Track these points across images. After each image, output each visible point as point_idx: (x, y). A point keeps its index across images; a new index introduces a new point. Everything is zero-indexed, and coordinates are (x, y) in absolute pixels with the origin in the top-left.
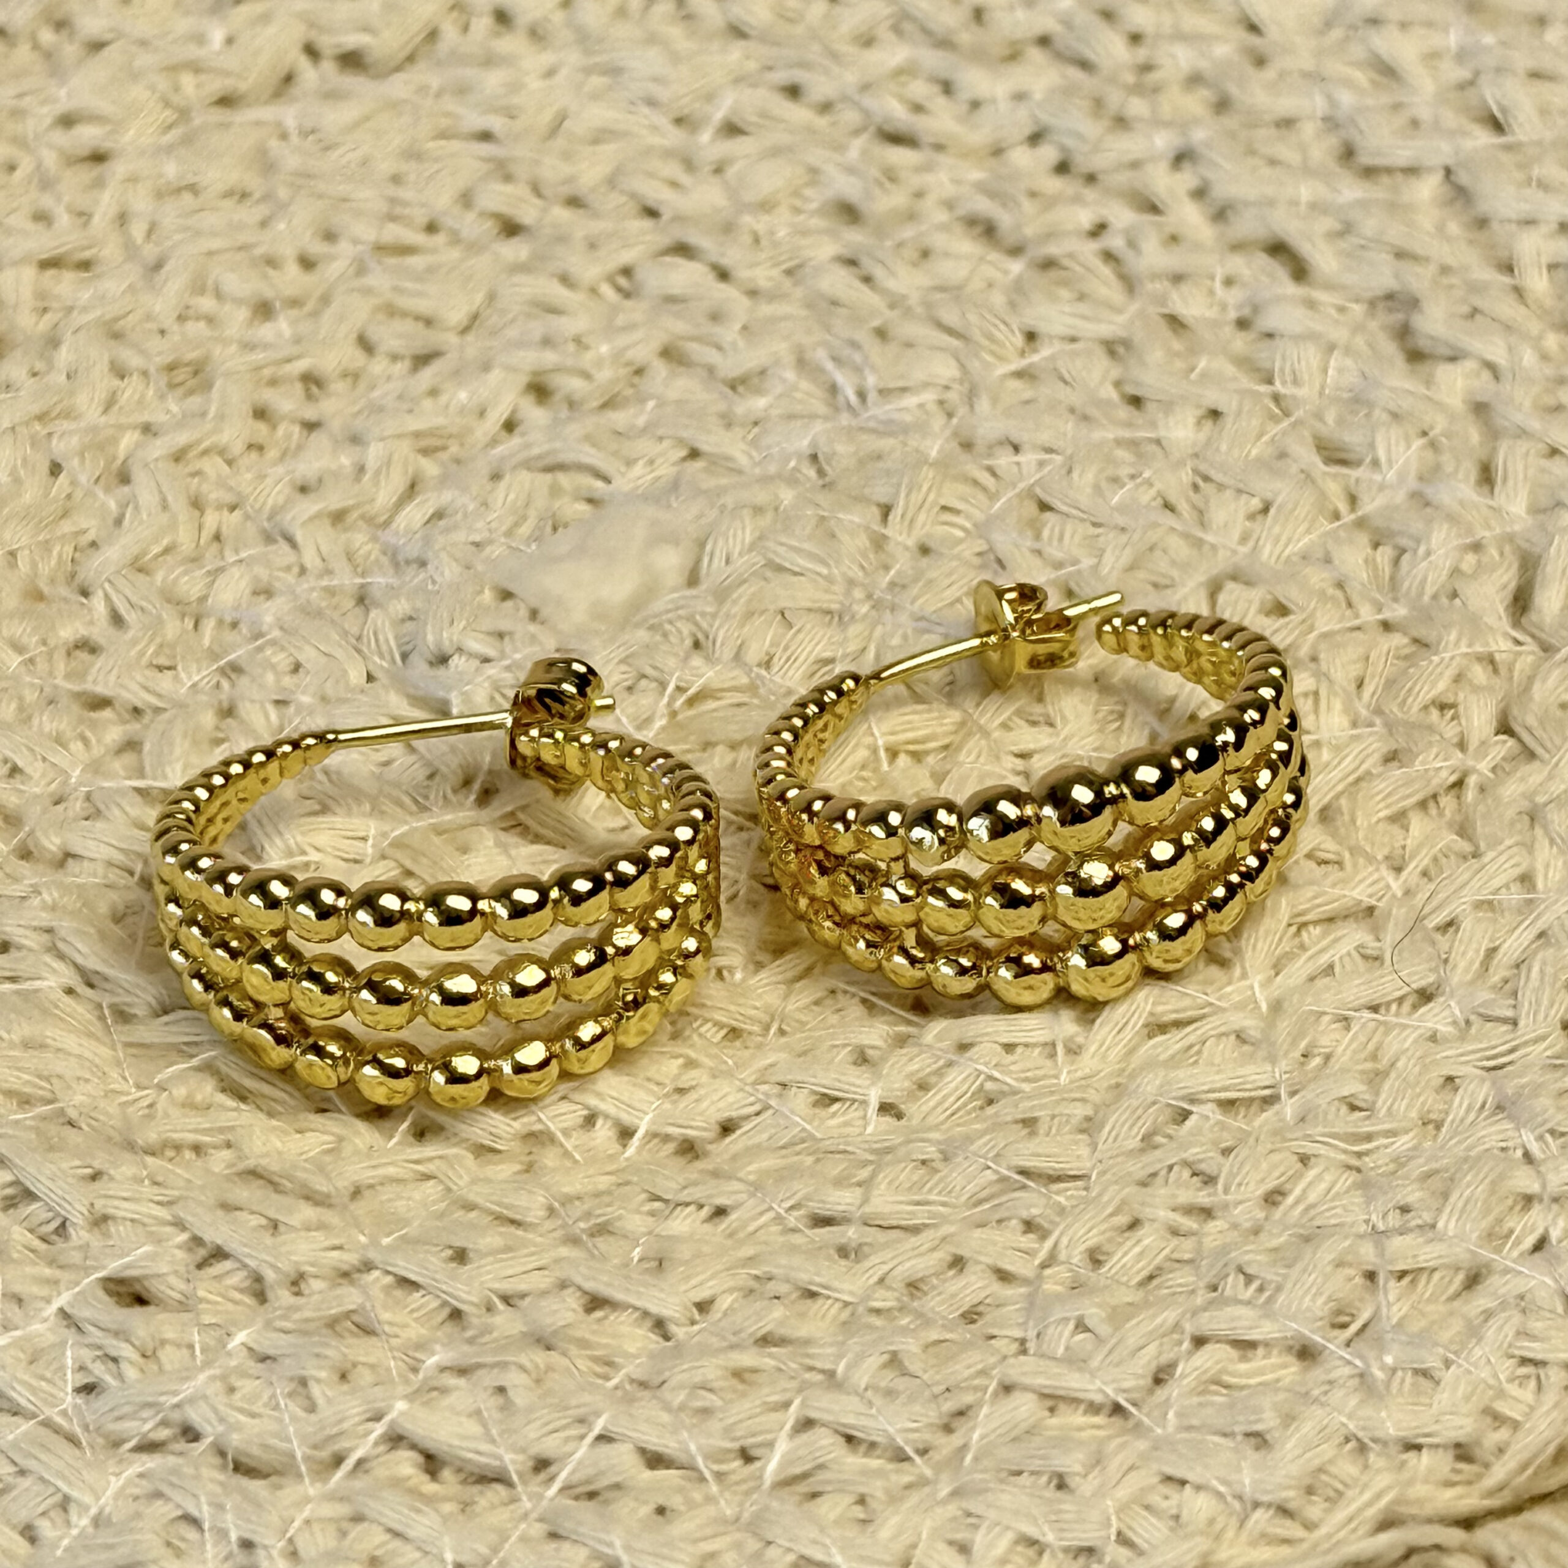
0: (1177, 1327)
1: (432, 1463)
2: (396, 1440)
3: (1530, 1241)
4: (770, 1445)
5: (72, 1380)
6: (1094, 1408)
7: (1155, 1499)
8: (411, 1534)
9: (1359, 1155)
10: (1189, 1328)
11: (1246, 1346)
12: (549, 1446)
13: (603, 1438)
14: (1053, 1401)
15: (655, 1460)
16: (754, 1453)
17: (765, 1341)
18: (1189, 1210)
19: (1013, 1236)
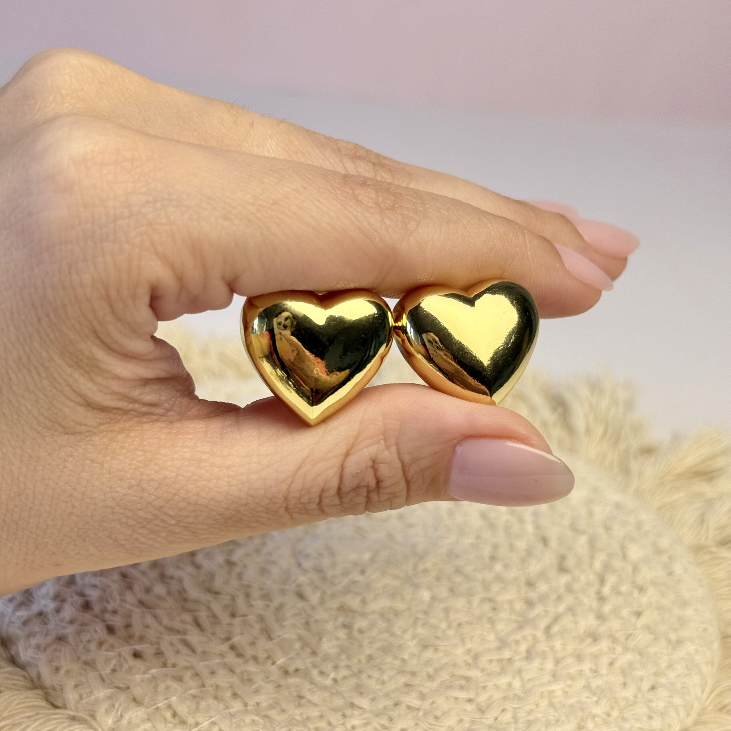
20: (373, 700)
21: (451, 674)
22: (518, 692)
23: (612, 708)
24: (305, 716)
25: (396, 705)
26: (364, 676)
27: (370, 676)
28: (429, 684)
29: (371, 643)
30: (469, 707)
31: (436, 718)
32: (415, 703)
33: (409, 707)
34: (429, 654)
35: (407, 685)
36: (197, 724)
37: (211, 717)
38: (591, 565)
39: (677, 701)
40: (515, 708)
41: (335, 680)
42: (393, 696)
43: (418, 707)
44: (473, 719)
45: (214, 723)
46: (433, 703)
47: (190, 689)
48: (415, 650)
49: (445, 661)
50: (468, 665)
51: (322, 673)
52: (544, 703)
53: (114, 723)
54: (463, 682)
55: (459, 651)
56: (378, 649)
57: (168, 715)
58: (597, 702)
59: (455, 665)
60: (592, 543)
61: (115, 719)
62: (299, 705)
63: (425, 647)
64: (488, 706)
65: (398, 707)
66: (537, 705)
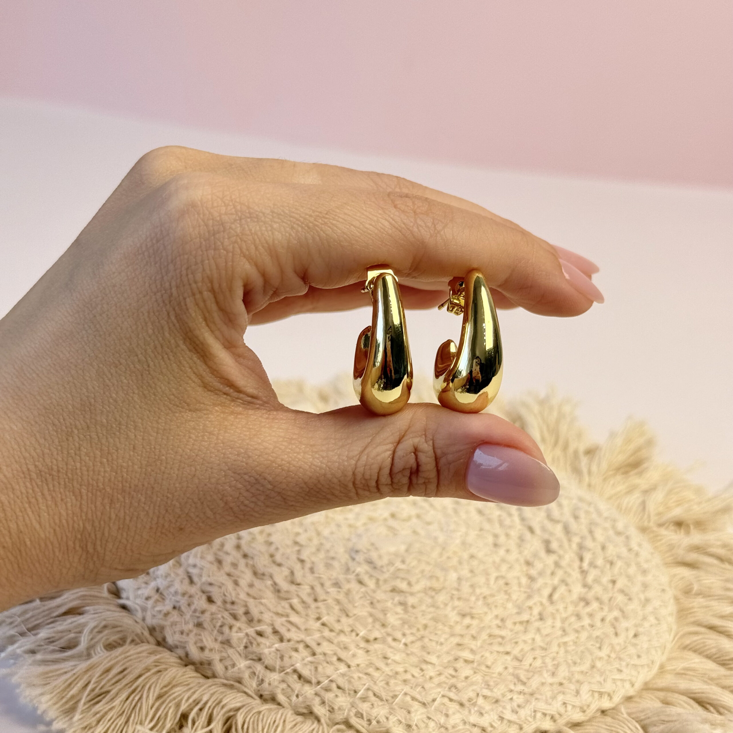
0: (440, 692)
1: (300, 677)
2: (295, 671)
3: (510, 697)
4: (360, 691)
5: (244, 645)
6: (420, 702)
7: (425, 720)
8: (291, 686)
9: (485, 675)
10: (442, 693)
11: (451, 700)
12: (321, 679)
13: (331, 681)
14: (413, 699)
15: (339, 687)
16: (357, 691)
17: (367, 674)
18: (451, 675)
19: (418, 670)
20: (439, 657)
22: (542, 644)
25: (456, 659)
28: (474, 643)
29: (423, 615)
31: (488, 667)
32: (470, 657)
33: (466, 661)
34: (467, 621)
38: (570, 546)
39: (655, 643)
40: (543, 657)
41: (406, 645)
42: (453, 653)
43: (472, 660)
44: (514, 666)
47: (306, 657)
49: (481, 625)
51: (395, 640)
52: (562, 651)
53: (258, 686)
54: (500, 640)
55: (490, 617)
57: (296, 677)
59: (490, 628)
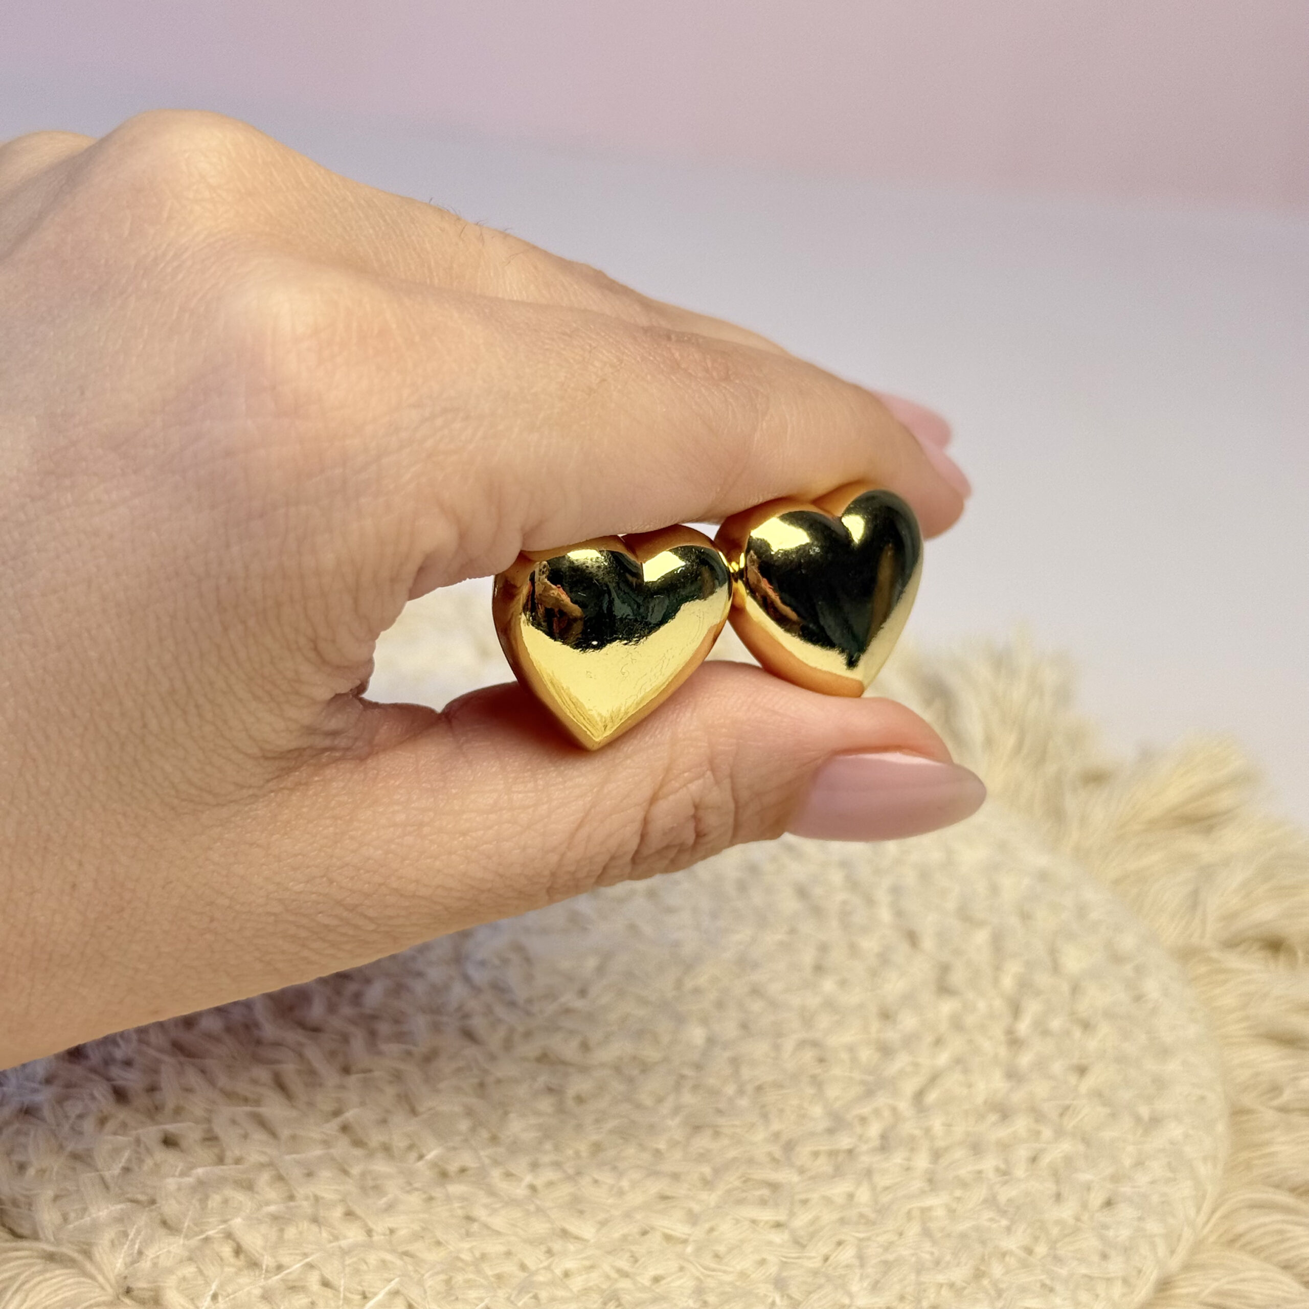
20: (603, 1224)
21: (744, 1179)
22: (867, 1211)
23: (1036, 1239)
24: (477, 1254)
25: (644, 1233)
26: (585, 1181)
27: (596, 1182)
28: (704, 1195)
29: (597, 1121)
30: (778, 1237)
31: (717, 1256)
32: (680, 1229)
33: (668, 1238)
34: (703, 1142)
35: (664, 1198)
36: (280, 1268)
37: (306, 1255)
38: (996, 981)
39: (1153, 1226)
40: (861, 1240)
41: (533, 1188)
42: (639, 1216)
43: (684, 1237)
44: (784, 1259)
45: (311, 1266)
46: (712, 1230)
47: (268, 1204)
48: (678, 1135)
49: (732, 1154)
50: (774, 1160)
51: (509, 1175)
52: (914, 1230)
53: (127, 1266)
54: (765, 1192)
55: (760, 1135)
56: (611, 1132)
57: (227, 1250)
58: (1009, 1229)
59: (751, 1161)
60: (997, 942)
61: (128, 1260)
62: (468, 1234)
63: (697, 1129)
64: (812, 1236)
65: (649, 1236)
66: (901, 1234)
